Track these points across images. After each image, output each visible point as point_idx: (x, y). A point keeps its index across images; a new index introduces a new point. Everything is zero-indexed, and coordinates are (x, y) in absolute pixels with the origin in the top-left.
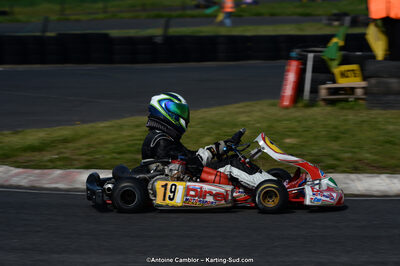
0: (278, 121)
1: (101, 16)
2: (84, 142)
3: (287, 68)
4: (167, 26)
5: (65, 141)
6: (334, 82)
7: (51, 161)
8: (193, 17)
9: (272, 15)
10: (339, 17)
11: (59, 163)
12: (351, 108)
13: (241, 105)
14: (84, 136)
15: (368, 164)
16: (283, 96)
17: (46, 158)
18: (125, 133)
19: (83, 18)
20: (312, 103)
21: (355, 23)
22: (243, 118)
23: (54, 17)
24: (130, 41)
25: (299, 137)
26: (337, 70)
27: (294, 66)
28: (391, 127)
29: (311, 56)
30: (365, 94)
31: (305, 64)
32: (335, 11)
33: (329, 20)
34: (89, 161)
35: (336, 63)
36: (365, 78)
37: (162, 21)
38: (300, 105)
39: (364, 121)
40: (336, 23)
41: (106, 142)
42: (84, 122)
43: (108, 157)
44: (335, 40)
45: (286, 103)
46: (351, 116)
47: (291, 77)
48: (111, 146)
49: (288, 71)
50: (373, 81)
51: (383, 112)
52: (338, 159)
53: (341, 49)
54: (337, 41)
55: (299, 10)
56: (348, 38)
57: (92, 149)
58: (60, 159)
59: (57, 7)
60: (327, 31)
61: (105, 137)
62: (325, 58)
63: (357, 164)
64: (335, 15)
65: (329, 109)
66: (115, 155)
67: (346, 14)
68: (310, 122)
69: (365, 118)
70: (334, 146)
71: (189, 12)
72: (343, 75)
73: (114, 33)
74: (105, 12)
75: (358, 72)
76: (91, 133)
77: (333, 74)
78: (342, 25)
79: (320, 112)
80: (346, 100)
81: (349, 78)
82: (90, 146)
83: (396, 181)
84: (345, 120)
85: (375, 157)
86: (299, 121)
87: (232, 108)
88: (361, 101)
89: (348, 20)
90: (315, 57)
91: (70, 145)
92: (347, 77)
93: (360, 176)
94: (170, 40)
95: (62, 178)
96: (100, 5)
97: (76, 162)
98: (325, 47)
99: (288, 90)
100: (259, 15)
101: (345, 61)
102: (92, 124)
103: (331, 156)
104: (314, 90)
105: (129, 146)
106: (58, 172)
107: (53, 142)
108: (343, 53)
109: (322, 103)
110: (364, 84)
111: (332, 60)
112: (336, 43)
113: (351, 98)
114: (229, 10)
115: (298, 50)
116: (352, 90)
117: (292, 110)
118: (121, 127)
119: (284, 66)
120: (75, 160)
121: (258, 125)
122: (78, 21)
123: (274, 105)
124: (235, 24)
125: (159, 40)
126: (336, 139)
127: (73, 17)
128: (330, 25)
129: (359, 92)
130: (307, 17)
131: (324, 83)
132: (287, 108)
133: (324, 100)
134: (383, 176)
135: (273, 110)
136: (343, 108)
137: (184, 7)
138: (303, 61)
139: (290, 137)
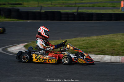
24: (67, 14)
125: (76, 14)
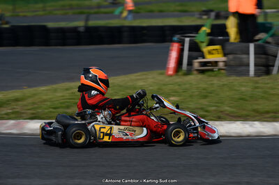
0: (164, 85)
1: (41, 13)
2: (30, 100)
3: (171, 48)
4: (87, 20)
5: (17, 100)
6: (204, 58)
7: (7, 114)
8: (106, 13)
9: (161, 11)
10: (207, 12)
11: (12, 116)
12: (215, 76)
13: (139, 74)
14: (30, 97)
15: (228, 115)
16: (168, 68)
17: (3, 112)
18: (59, 94)
19: (28, 14)
20: (188, 73)
21: (218, 16)
22: (141, 83)
23: (8, 14)
24: (62, 31)
25: (180, 96)
26: (206, 49)
27: (175, 47)
28: (243, 89)
29: (187, 40)
30: (226, 66)
31: (183, 45)
32: (204, 9)
33: (200, 14)
34: (33, 114)
35: (205, 44)
36: (225, 55)
37: (84, 17)
38: (180, 73)
39: (224, 85)
40: (205, 17)
41: (45, 101)
42: (30, 87)
43: (46, 111)
44: (204, 29)
45: (171, 72)
46: (215, 81)
47: (174, 55)
48: (49, 103)
49: (172, 50)
50: (231, 57)
51: (238, 78)
52: (207, 111)
53: (209, 34)
54: (206, 29)
55: (180, 8)
56: (213, 27)
57: (36, 106)
58: (13, 113)
59: (10, 7)
60: (198, 22)
61: (44, 97)
62: (197, 41)
63: (220, 114)
64: (204, 11)
65: (200, 76)
66: (51, 110)
67: (212, 11)
68: (187, 86)
69: (225, 83)
70: (204, 102)
71: (103, 10)
72: (210, 53)
73: (51, 25)
74: (44, 10)
75: (220, 51)
76: (35, 95)
77: (203, 52)
78: (209, 18)
79: (194, 78)
80: (212, 70)
81: (214, 54)
82: (34, 103)
83: (247, 126)
84: (212, 84)
85: (232, 110)
86: (179, 85)
87: (133, 76)
88: (223, 71)
89: (213, 14)
90: (190, 40)
91: (20, 103)
92: (213, 54)
93: (222, 123)
94: (89, 30)
95: (14, 126)
96: (40, 5)
97: (24, 115)
98: (197, 33)
99: (172, 64)
100: (151, 11)
101: (211, 43)
102: (35, 89)
103: (202, 109)
104: (190, 64)
105: (61, 103)
106: (12, 122)
107: (8, 101)
108: (209, 37)
109: (195, 72)
110: (224, 59)
111: (203, 42)
112: (205, 31)
113: (216, 69)
114: (131, 8)
115: (178, 36)
116: (216, 63)
117: (174, 77)
118: (55, 90)
119: (168, 47)
120: (23, 113)
121: (151, 88)
122: (25, 16)
123: (162, 74)
124: (135, 18)
125: (82, 29)
126: (205, 97)
127: (21, 14)
128: (201, 18)
129: (221, 65)
130: (185, 12)
131: (197, 59)
132: (171, 76)
133: (197, 70)
134: (238, 123)
135: (161, 78)
136: (210, 76)
137: (99, 6)
138: (182, 43)
139: (174, 96)
